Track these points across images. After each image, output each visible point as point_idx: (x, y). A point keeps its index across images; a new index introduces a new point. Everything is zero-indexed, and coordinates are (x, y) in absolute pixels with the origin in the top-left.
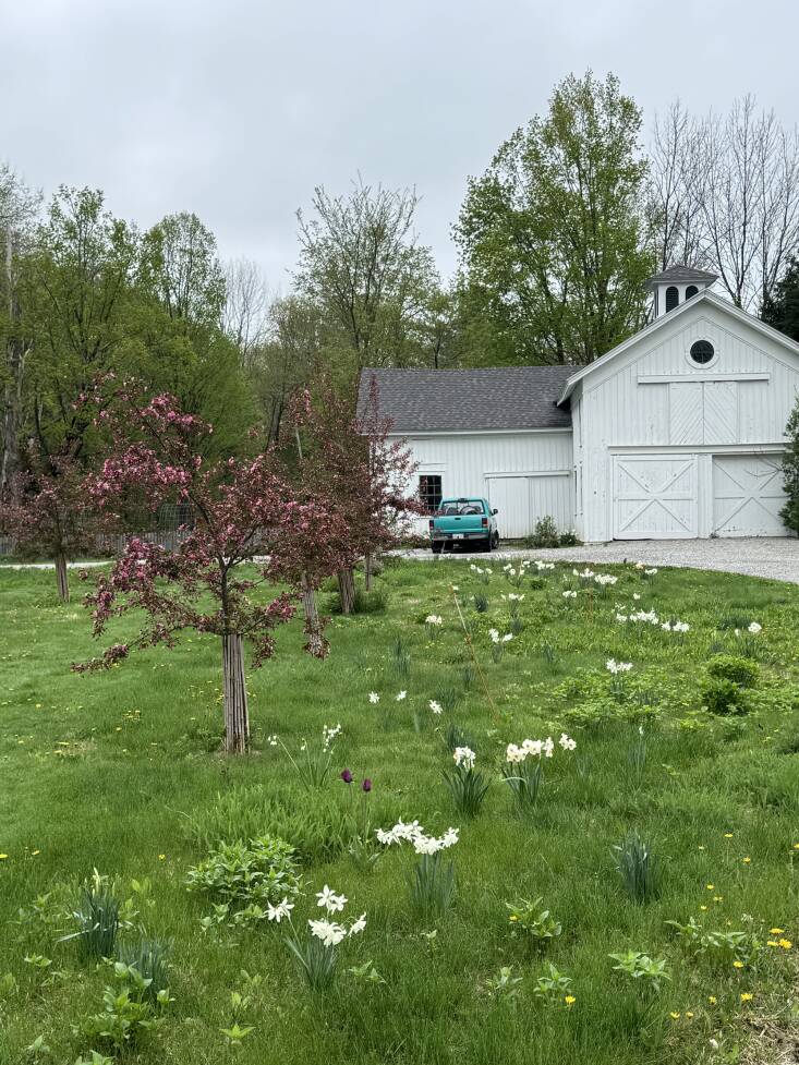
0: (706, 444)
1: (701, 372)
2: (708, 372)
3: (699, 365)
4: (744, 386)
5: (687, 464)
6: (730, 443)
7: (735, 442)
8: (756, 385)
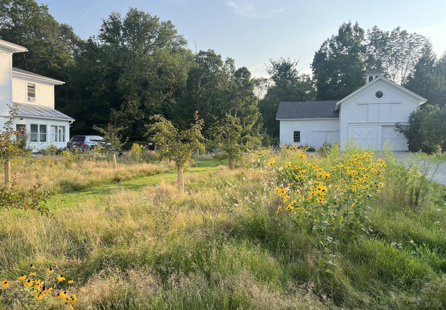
0: (380, 122)
1: (379, 100)
2: (381, 100)
3: (378, 99)
4: (392, 105)
5: (373, 128)
6: (387, 122)
7: (389, 122)
8: (397, 105)
